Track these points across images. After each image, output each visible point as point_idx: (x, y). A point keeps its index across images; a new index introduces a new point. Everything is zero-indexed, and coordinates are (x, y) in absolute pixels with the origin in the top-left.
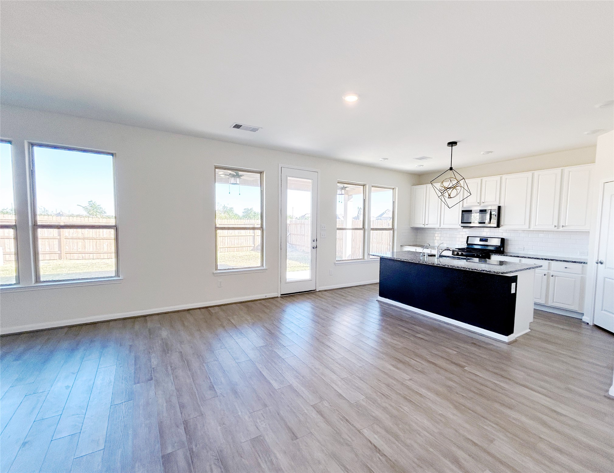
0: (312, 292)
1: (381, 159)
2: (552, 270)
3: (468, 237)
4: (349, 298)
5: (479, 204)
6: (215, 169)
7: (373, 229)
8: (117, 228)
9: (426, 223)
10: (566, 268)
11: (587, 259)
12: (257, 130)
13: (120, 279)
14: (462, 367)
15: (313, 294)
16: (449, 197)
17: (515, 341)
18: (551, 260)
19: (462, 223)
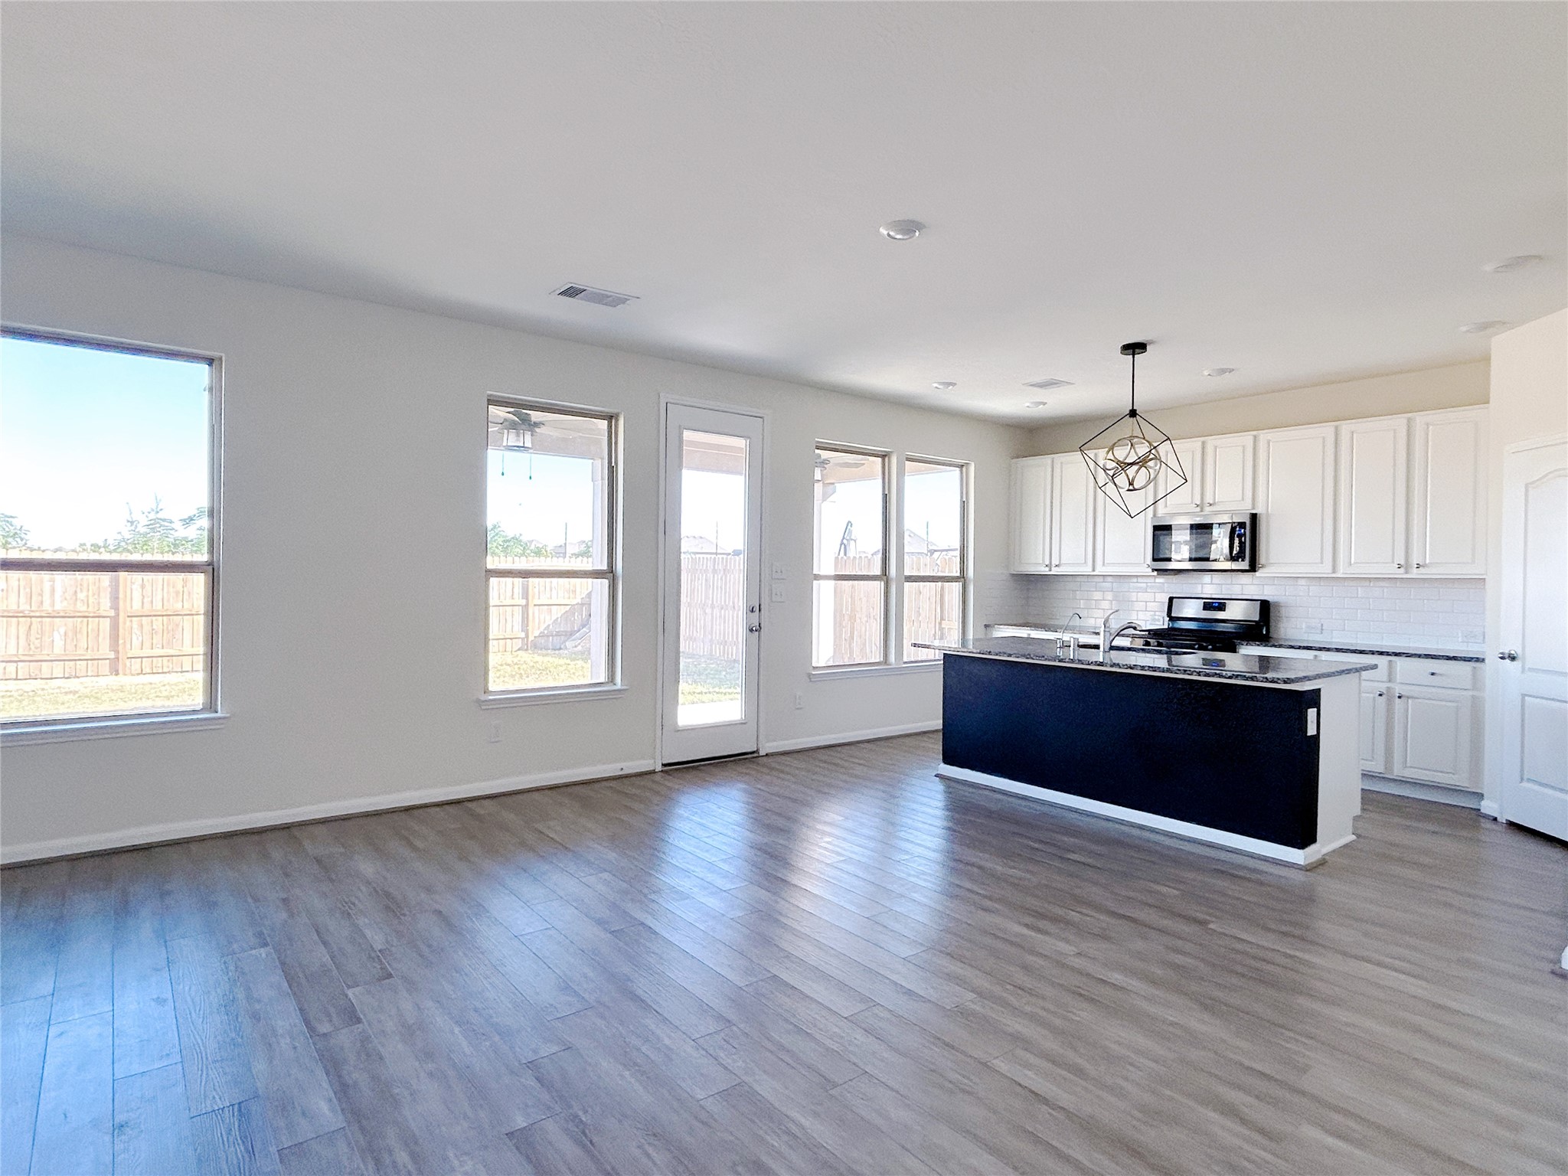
0: (747, 759)
1: (935, 385)
2: (1398, 681)
3: (1171, 599)
4: (859, 770)
5: (1198, 509)
6: (488, 404)
7: (910, 579)
8: (213, 569)
9: (1055, 562)
10: (1433, 674)
11: (1483, 653)
12: (624, 303)
13: (220, 718)
14: (1202, 923)
15: (754, 762)
16: (1131, 488)
17: (1322, 863)
18: (1395, 655)
19: (1154, 560)
